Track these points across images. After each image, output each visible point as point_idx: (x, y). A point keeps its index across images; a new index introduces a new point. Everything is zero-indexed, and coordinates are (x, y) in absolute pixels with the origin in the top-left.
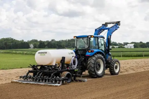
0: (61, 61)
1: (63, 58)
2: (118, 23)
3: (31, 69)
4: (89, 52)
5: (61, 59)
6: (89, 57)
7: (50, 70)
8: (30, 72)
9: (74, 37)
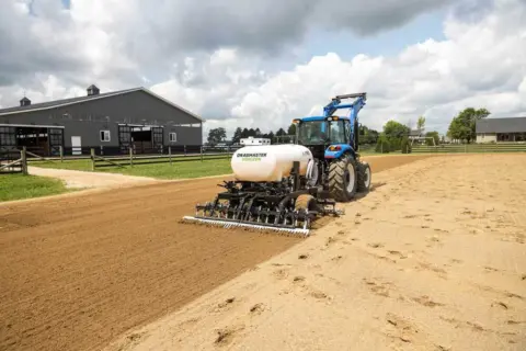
0: (293, 170)
1: (296, 164)
2: (363, 96)
3: (224, 190)
4: (330, 150)
5: (291, 166)
6: (331, 160)
7: (272, 192)
8: (221, 196)
9: (295, 120)
